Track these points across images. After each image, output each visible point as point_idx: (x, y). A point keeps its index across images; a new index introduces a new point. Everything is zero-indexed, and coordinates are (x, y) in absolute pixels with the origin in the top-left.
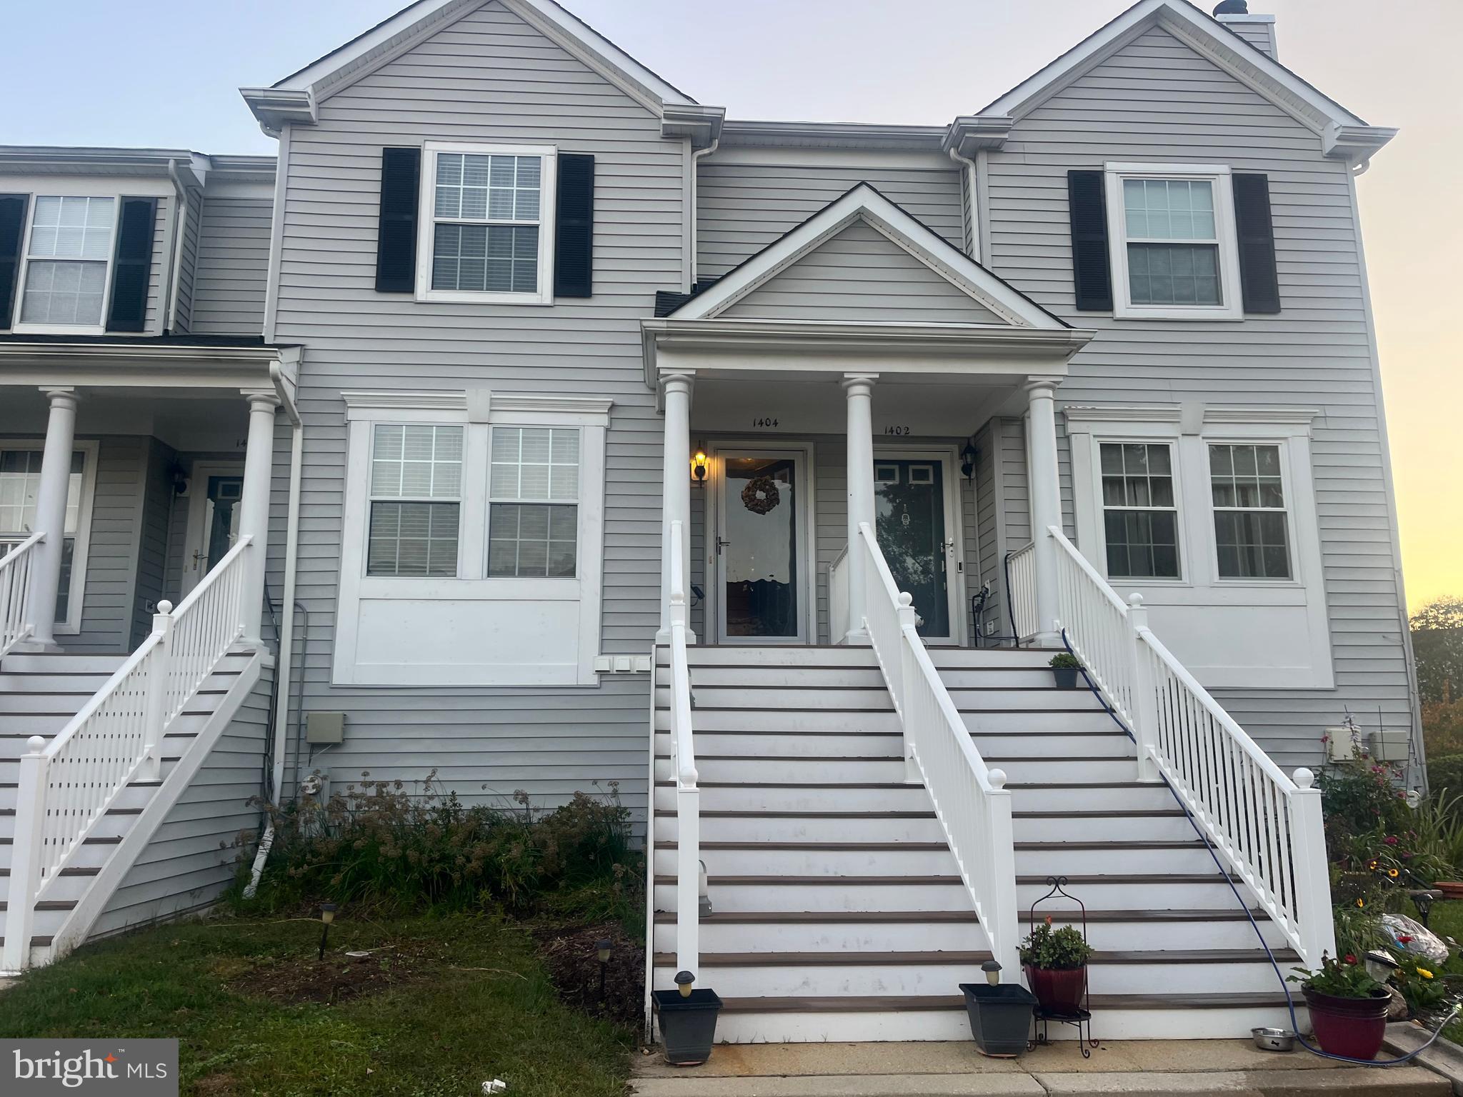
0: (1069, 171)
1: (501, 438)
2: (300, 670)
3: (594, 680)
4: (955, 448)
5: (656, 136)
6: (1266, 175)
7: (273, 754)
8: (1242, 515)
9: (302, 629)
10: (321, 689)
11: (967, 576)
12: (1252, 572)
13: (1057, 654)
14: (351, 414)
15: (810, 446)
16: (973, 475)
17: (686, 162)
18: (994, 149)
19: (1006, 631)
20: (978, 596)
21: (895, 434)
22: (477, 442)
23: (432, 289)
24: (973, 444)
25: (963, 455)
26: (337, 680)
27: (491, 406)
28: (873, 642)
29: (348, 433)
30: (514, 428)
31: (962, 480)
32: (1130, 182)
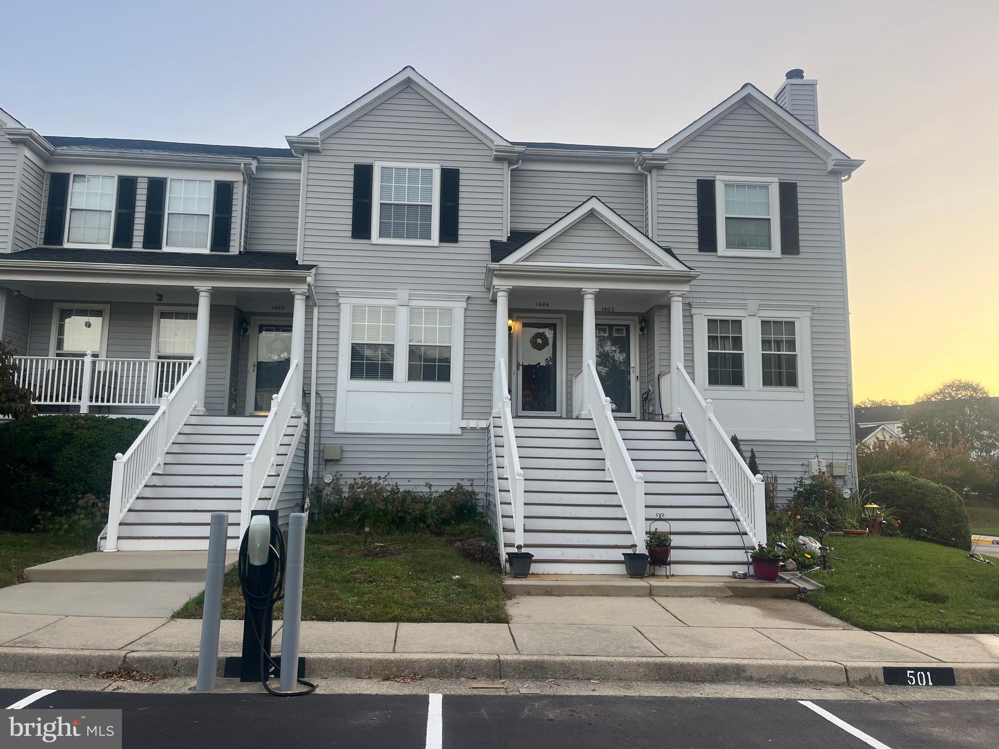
0: (698, 180)
1: (414, 313)
2: (319, 424)
3: (459, 432)
4: (637, 318)
5: (490, 159)
6: (796, 183)
7: (308, 464)
8: (777, 355)
9: (320, 404)
10: (330, 434)
11: (641, 383)
12: (780, 384)
13: (677, 424)
14: (341, 300)
15: (564, 316)
16: (645, 332)
17: (506, 172)
18: (661, 168)
19: (658, 411)
20: (646, 393)
21: (607, 310)
22: (403, 314)
23: (380, 237)
24: (645, 317)
25: (640, 322)
26: (337, 430)
27: (409, 297)
28: (593, 417)
29: (339, 309)
30: (421, 308)
31: (640, 335)
32: (728, 185)
